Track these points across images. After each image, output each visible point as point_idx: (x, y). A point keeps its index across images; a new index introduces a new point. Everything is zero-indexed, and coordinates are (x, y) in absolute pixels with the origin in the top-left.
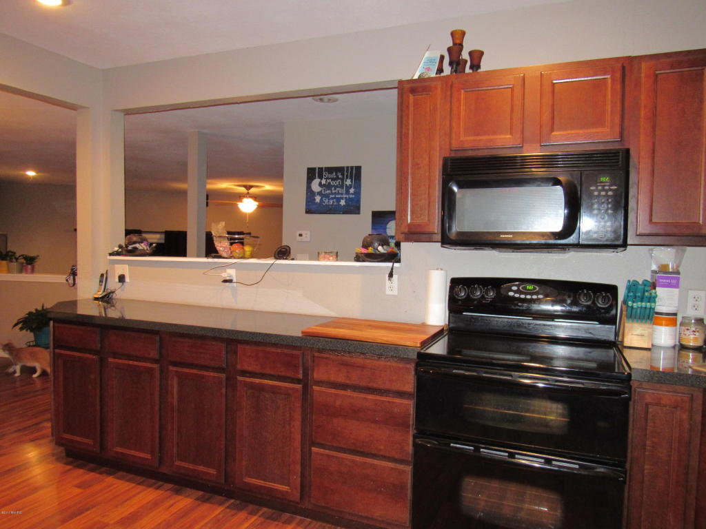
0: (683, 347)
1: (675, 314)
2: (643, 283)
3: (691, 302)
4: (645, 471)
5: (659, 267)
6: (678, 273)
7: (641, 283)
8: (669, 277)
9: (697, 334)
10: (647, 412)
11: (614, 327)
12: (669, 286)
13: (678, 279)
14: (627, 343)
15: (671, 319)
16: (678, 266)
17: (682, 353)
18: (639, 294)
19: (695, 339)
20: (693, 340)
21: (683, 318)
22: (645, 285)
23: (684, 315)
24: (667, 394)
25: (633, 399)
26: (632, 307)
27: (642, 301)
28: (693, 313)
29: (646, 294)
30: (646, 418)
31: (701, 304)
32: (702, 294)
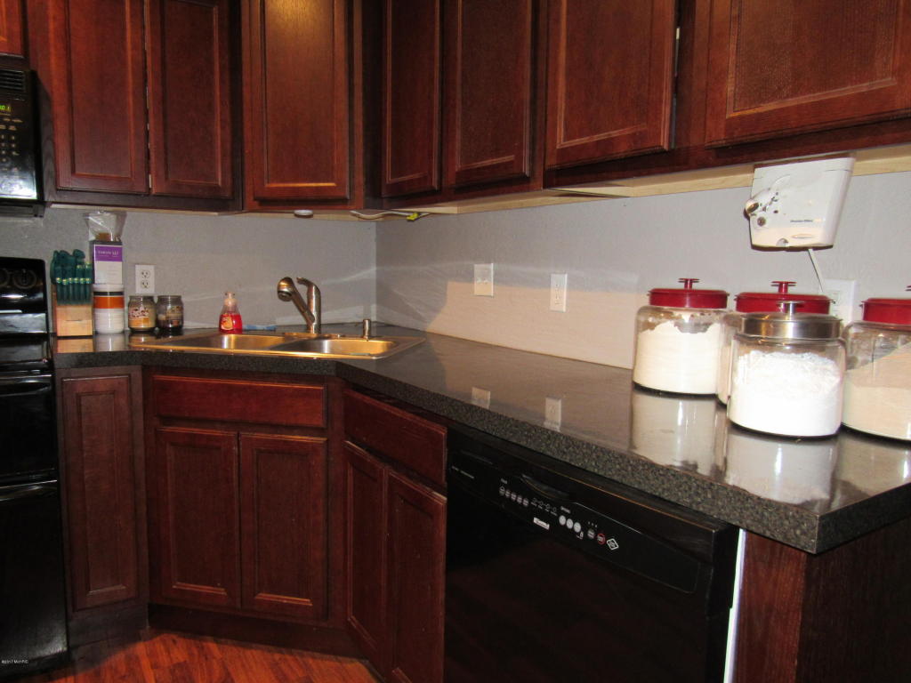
0: (135, 332)
1: (121, 293)
2: (74, 253)
3: (139, 279)
4: (86, 477)
5: (96, 236)
6: (120, 243)
7: (71, 253)
8: (109, 248)
9: (146, 314)
10: (79, 406)
11: (43, 315)
12: (110, 258)
13: (120, 250)
14: (61, 333)
15: (118, 299)
16: (118, 235)
17: (133, 338)
18: (69, 268)
19: (146, 320)
20: (143, 321)
21: (131, 297)
22: (77, 257)
23: (132, 294)
24: (101, 379)
25: (59, 392)
26: (61, 284)
27: (74, 277)
28: (140, 291)
29: (78, 267)
30: (79, 413)
31: (151, 280)
32: (151, 269)
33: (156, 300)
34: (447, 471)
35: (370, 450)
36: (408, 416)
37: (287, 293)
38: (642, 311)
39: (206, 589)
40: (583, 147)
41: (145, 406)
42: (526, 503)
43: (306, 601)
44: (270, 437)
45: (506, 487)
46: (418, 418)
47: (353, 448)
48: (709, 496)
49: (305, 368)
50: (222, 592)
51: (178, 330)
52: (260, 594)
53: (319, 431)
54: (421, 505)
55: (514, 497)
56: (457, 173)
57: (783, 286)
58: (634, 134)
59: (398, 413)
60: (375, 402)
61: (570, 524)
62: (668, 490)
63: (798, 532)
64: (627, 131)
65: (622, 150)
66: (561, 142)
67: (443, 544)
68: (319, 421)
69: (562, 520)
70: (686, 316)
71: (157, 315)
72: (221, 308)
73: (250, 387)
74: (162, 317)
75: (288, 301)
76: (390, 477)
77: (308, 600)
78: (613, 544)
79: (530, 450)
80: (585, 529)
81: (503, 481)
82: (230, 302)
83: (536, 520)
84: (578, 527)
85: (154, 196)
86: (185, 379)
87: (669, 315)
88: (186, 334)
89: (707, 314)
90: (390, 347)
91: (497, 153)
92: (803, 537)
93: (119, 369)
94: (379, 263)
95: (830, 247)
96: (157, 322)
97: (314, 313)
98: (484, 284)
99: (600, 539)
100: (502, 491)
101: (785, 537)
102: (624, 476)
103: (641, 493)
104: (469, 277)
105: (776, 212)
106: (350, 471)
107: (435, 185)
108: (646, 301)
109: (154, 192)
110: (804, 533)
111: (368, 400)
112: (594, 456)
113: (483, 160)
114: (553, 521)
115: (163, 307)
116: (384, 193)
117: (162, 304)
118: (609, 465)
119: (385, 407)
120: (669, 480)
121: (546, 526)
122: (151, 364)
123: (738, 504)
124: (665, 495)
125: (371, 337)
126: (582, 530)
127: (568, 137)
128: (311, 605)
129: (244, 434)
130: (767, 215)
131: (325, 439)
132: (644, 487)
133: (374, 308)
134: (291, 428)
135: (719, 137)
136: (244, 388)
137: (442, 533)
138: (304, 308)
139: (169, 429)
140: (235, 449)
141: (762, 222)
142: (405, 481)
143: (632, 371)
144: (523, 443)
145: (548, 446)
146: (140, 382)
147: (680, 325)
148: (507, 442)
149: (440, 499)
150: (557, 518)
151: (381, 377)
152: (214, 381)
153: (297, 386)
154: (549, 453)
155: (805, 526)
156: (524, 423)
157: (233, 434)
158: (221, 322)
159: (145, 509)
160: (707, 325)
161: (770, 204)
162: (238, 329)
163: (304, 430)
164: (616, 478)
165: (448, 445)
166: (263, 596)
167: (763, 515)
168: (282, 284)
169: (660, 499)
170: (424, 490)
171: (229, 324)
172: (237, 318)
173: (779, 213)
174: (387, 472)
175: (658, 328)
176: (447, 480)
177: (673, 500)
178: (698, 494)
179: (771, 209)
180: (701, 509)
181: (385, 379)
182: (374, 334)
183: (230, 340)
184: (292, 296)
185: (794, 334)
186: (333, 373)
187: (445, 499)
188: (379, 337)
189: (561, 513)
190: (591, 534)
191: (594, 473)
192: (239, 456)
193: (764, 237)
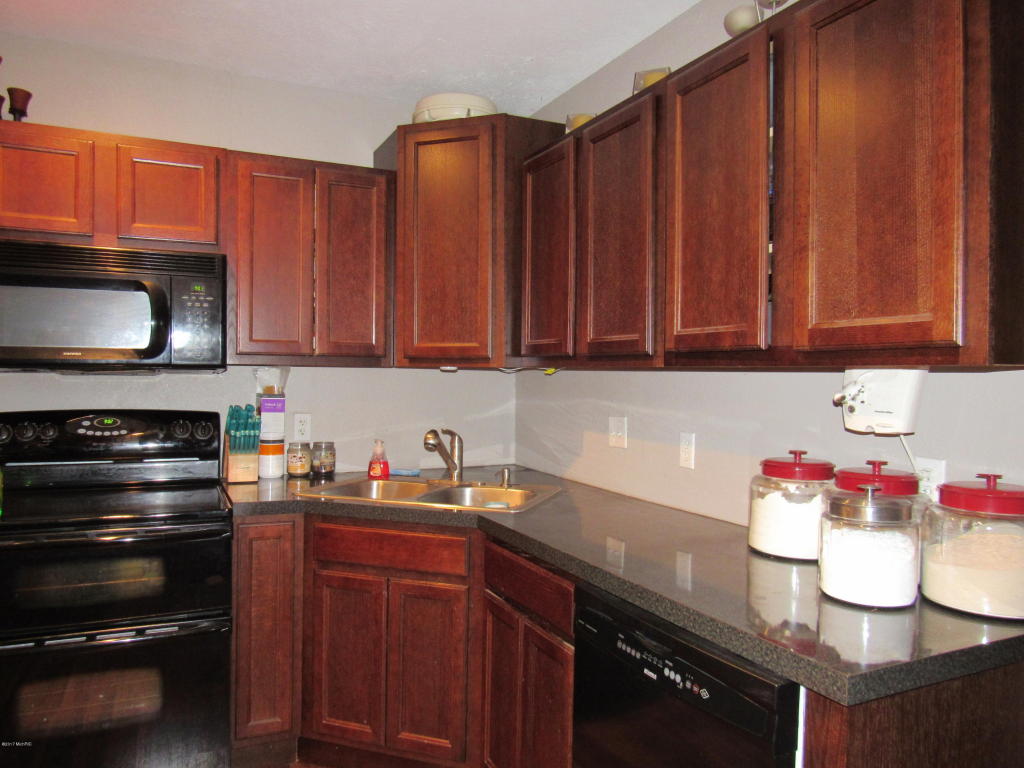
0: (291, 477)
1: (282, 441)
3: (297, 427)
4: (253, 615)
5: (264, 390)
6: (283, 395)
7: (244, 408)
8: (272, 400)
9: (303, 460)
10: (251, 549)
11: (217, 461)
12: (274, 410)
13: (283, 402)
14: (231, 479)
15: (278, 447)
16: (283, 388)
17: (291, 482)
18: (242, 421)
19: (302, 466)
20: (300, 467)
21: (290, 444)
22: (249, 411)
23: (291, 441)
24: (270, 525)
25: (235, 537)
26: (235, 436)
27: (245, 429)
28: (299, 438)
29: (250, 420)
30: (251, 556)
31: (308, 428)
32: (308, 417)
33: (312, 446)
34: (575, 625)
35: (507, 599)
36: (542, 571)
37: (432, 445)
38: (755, 479)
39: (353, 725)
40: (695, 337)
41: (305, 551)
42: (638, 656)
43: (445, 743)
44: (417, 583)
45: (623, 641)
46: (551, 574)
47: (491, 596)
48: (775, 657)
49: (450, 520)
50: (368, 729)
51: (330, 476)
52: (403, 733)
53: (462, 579)
54: (552, 653)
55: (629, 649)
56: (589, 344)
57: (876, 465)
58: (736, 333)
59: (534, 567)
60: (513, 556)
61: (672, 675)
62: (746, 650)
63: (835, 688)
64: (731, 328)
65: (727, 344)
66: (678, 327)
67: (571, 690)
68: (461, 570)
69: (667, 672)
70: (792, 487)
71: (312, 462)
72: (371, 455)
73: (400, 536)
74: (316, 463)
75: (434, 451)
76: (526, 626)
77: (447, 741)
78: (705, 694)
79: (643, 610)
80: (684, 680)
81: (620, 635)
82: (379, 450)
83: (646, 671)
84: (678, 678)
85: (318, 356)
86: (342, 527)
87: (778, 488)
88: (338, 479)
89: (811, 486)
90: (527, 498)
91: (624, 331)
92: (838, 693)
93: (284, 517)
94: (518, 398)
95: (912, 434)
96: (312, 467)
97: (456, 461)
98: (619, 436)
99: (696, 689)
100: (619, 644)
101: (826, 690)
102: (715, 637)
103: (727, 652)
104: (605, 429)
105: (862, 402)
106: (490, 618)
107: (570, 351)
108: (759, 470)
109: (317, 352)
110: (838, 689)
111: (506, 553)
112: (692, 618)
113: (611, 334)
114: (660, 672)
115: (318, 453)
116: (523, 352)
117: (317, 450)
118: (703, 626)
119: (523, 562)
120: (746, 642)
121: (654, 676)
122: (313, 513)
123: (795, 664)
124: (744, 654)
125: (510, 486)
126: (682, 680)
127: (684, 325)
128: (450, 746)
129: (393, 580)
130: (856, 404)
131: (466, 587)
132: (729, 647)
133: (513, 447)
134: (436, 575)
135: (803, 343)
136: (395, 537)
137: (571, 680)
138: (447, 457)
139: (325, 572)
140: (385, 593)
141: (852, 409)
142: (539, 631)
143: (748, 529)
144: (637, 603)
145: (657, 607)
146: (302, 528)
147: (788, 496)
148: (624, 601)
149: (569, 649)
150: (663, 669)
151: (518, 533)
152: (368, 530)
153: (442, 537)
154: (657, 613)
155: (839, 684)
156: (637, 586)
157: (383, 579)
158: (370, 468)
159: (301, 647)
160: (812, 496)
161: (858, 395)
162: (386, 475)
163: (448, 577)
164: (708, 638)
165: (575, 601)
166: (404, 735)
167: (811, 674)
168: (429, 436)
169: (739, 656)
170: (557, 640)
171: (377, 471)
172: (386, 464)
173: (866, 403)
174: (523, 621)
175: (767, 497)
176: (575, 631)
177: (750, 658)
178: (767, 654)
179: (859, 399)
180: (769, 667)
181: (522, 536)
182: (513, 481)
183: (378, 485)
184: (438, 447)
185: (873, 517)
186: (475, 526)
187: (573, 648)
188: (517, 486)
189: (665, 665)
190: (688, 685)
191: (691, 633)
192: (388, 599)
193: (856, 422)
